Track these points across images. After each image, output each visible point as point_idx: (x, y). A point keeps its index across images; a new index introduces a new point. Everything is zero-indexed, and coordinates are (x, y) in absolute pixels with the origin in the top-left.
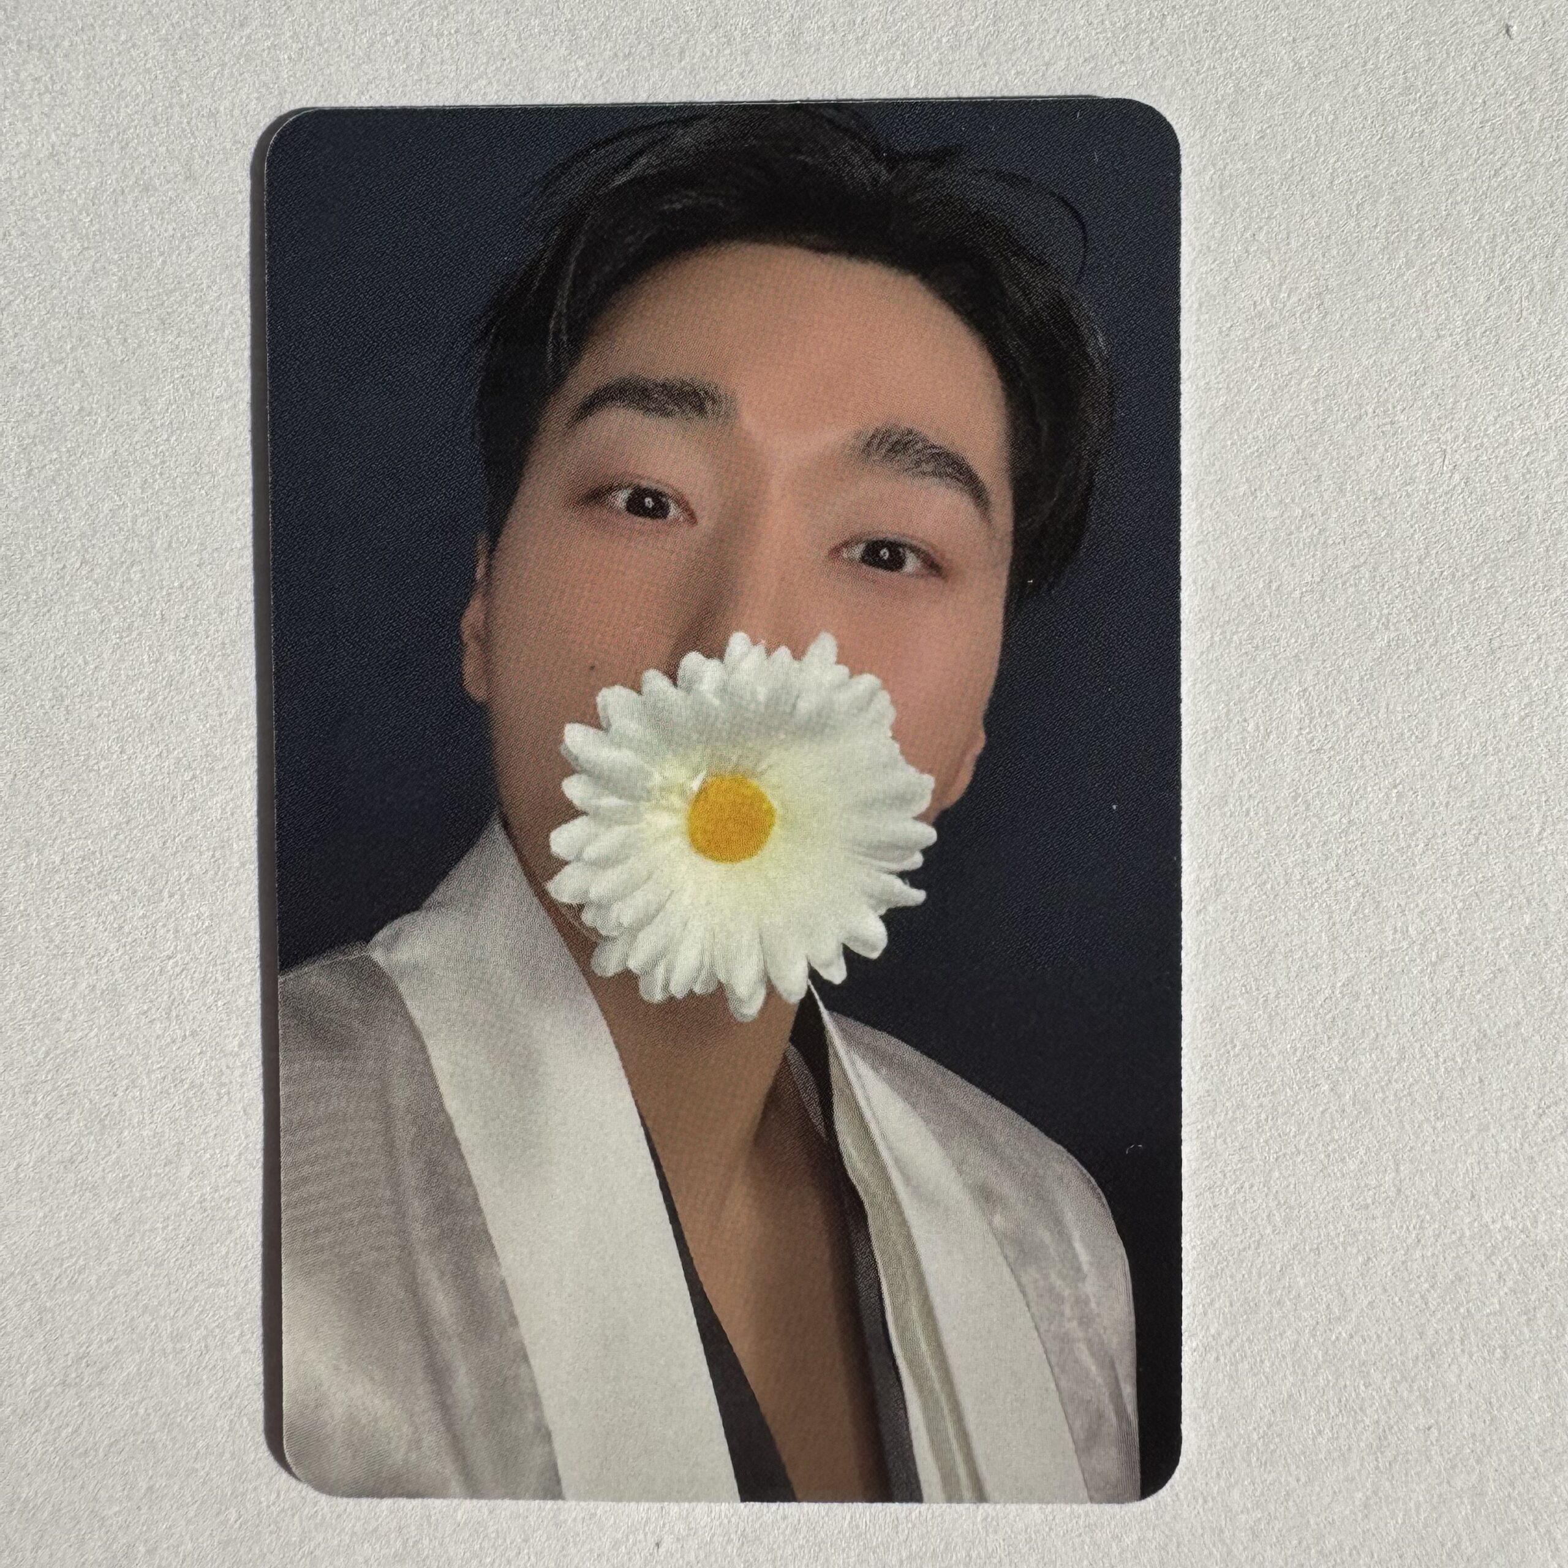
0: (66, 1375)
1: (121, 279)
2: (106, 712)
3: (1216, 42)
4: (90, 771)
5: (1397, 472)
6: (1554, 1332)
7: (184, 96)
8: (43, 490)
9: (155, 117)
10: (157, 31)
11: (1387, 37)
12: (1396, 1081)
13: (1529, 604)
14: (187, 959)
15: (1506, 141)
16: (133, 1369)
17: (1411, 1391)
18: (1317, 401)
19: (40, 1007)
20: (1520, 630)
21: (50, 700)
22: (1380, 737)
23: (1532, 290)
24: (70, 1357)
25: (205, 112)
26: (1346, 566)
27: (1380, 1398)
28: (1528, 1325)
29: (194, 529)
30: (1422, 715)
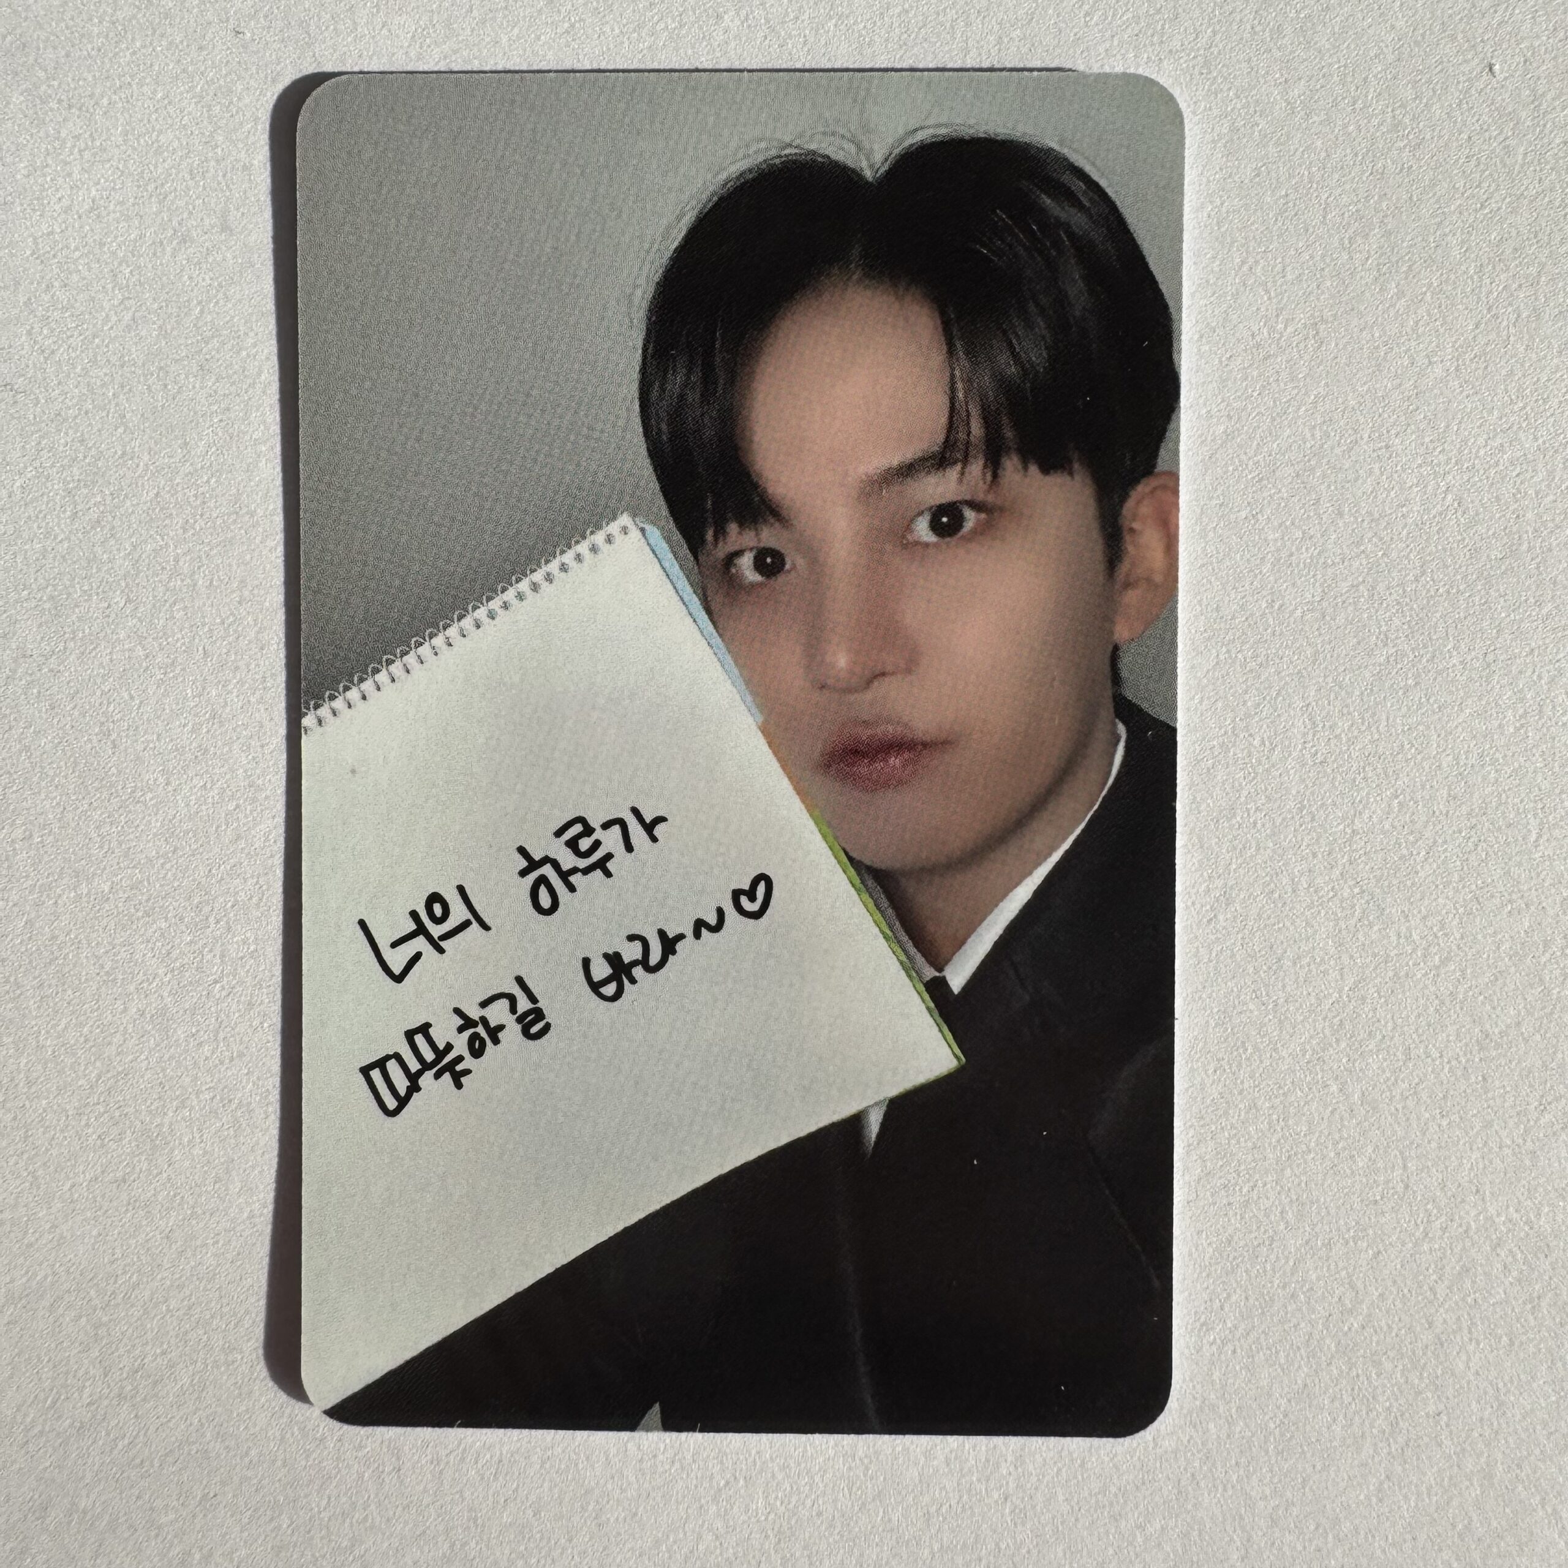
0: (122, 1388)
1: (160, 327)
2: (151, 745)
3: (1212, 84)
4: (138, 802)
5: (1392, 494)
6: (1558, 1320)
7: (219, 151)
8: (89, 533)
9: (191, 172)
10: (192, 88)
11: (1375, 76)
12: (1403, 1081)
13: (1522, 620)
14: (234, 982)
15: (1491, 175)
16: (186, 1380)
17: (1421, 1378)
18: (1314, 427)
19: (91, 1032)
20: (1514, 644)
21: (96, 735)
22: (1381, 750)
23: (1519, 316)
24: (127, 1369)
25: (239, 165)
26: (1344, 586)
27: (1393, 1386)
28: (1533, 1314)
29: (235, 567)
30: (1421, 728)
